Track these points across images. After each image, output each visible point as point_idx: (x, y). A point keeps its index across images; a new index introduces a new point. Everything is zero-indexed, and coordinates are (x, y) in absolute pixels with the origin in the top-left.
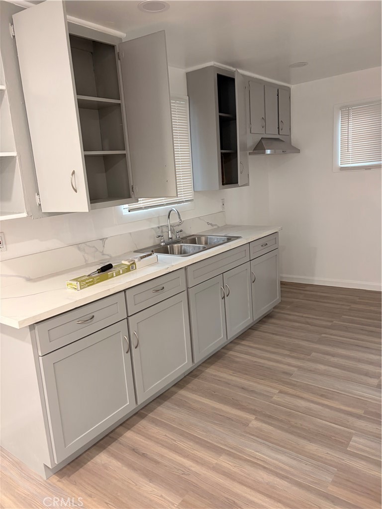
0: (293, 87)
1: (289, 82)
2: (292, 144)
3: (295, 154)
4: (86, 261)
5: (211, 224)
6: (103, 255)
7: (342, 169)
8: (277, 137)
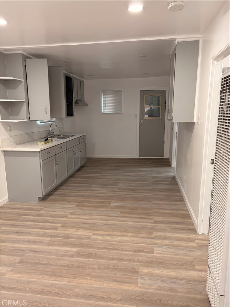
0: (84, 80)
1: (83, 79)
2: (85, 102)
3: (87, 107)
4: (29, 140)
5: (60, 131)
6: (33, 138)
7: (104, 113)
8: (81, 99)
